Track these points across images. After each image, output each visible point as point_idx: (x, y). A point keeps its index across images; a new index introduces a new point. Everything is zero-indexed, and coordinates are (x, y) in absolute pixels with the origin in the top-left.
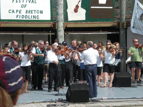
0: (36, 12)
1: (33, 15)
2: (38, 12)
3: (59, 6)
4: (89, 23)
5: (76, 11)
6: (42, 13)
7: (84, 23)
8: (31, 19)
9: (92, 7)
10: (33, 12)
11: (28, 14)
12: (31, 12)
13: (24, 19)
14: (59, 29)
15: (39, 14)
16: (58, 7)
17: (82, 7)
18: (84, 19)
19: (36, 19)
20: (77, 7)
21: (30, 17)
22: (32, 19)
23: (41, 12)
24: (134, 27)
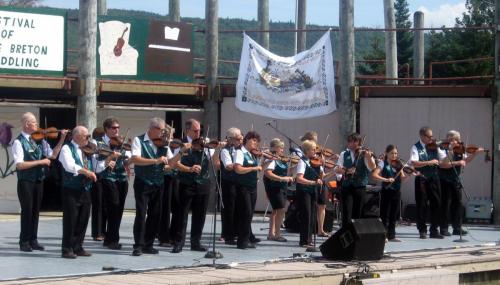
0: (33, 49)
1: (25, 56)
2: (37, 50)
3: (88, 37)
4: (144, 82)
5: (118, 51)
6: (45, 53)
7: (133, 81)
8: (20, 67)
9: (151, 46)
10: (27, 49)
11: (15, 55)
12: (21, 48)
13: (6, 66)
14: (88, 96)
15: (40, 56)
16: (87, 40)
17: (131, 43)
18: (134, 73)
19: (32, 68)
20: (121, 42)
21: (19, 62)
22: (24, 67)
23: (44, 51)
24: (244, 99)
